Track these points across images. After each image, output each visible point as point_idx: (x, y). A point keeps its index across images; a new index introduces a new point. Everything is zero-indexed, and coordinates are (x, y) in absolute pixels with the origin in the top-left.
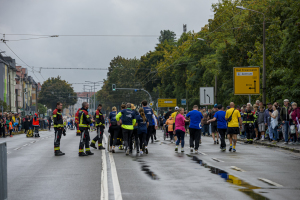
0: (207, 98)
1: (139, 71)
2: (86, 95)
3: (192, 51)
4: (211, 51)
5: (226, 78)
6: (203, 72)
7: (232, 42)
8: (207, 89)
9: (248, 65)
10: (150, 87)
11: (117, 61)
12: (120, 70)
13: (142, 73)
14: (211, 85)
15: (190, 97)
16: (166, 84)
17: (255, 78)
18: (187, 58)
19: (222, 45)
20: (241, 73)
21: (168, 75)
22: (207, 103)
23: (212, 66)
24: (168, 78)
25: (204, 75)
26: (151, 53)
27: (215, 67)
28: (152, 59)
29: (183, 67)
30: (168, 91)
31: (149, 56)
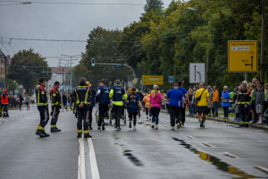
0: (197, 75)
1: (122, 44)
2: (61, 70)
3: (181, 22)
4: (203, 22)
5: (220, 53)
6: (193, 46)
7: (227, 12)
8: (197, 65)
9: (245, 38)
10: (133, 62)
11: (97, 33)
12: (100, 43)
13: (125, 46)
14: (202, 61)
15: (178, 73)
16: (152, 59)
17: (251, 53)
18: (176, 30)
19: (216, 16)
20: (236, 48)
21: (154, 48)
22: (198, 81)
23: (204, 39)
24: (154, 53)
25: (195, 50)
26: (135, 24)
27: (207, 41)
28: (136, 31)
29: (171, 40)
30: (154, 66)
31: (133, 26)
